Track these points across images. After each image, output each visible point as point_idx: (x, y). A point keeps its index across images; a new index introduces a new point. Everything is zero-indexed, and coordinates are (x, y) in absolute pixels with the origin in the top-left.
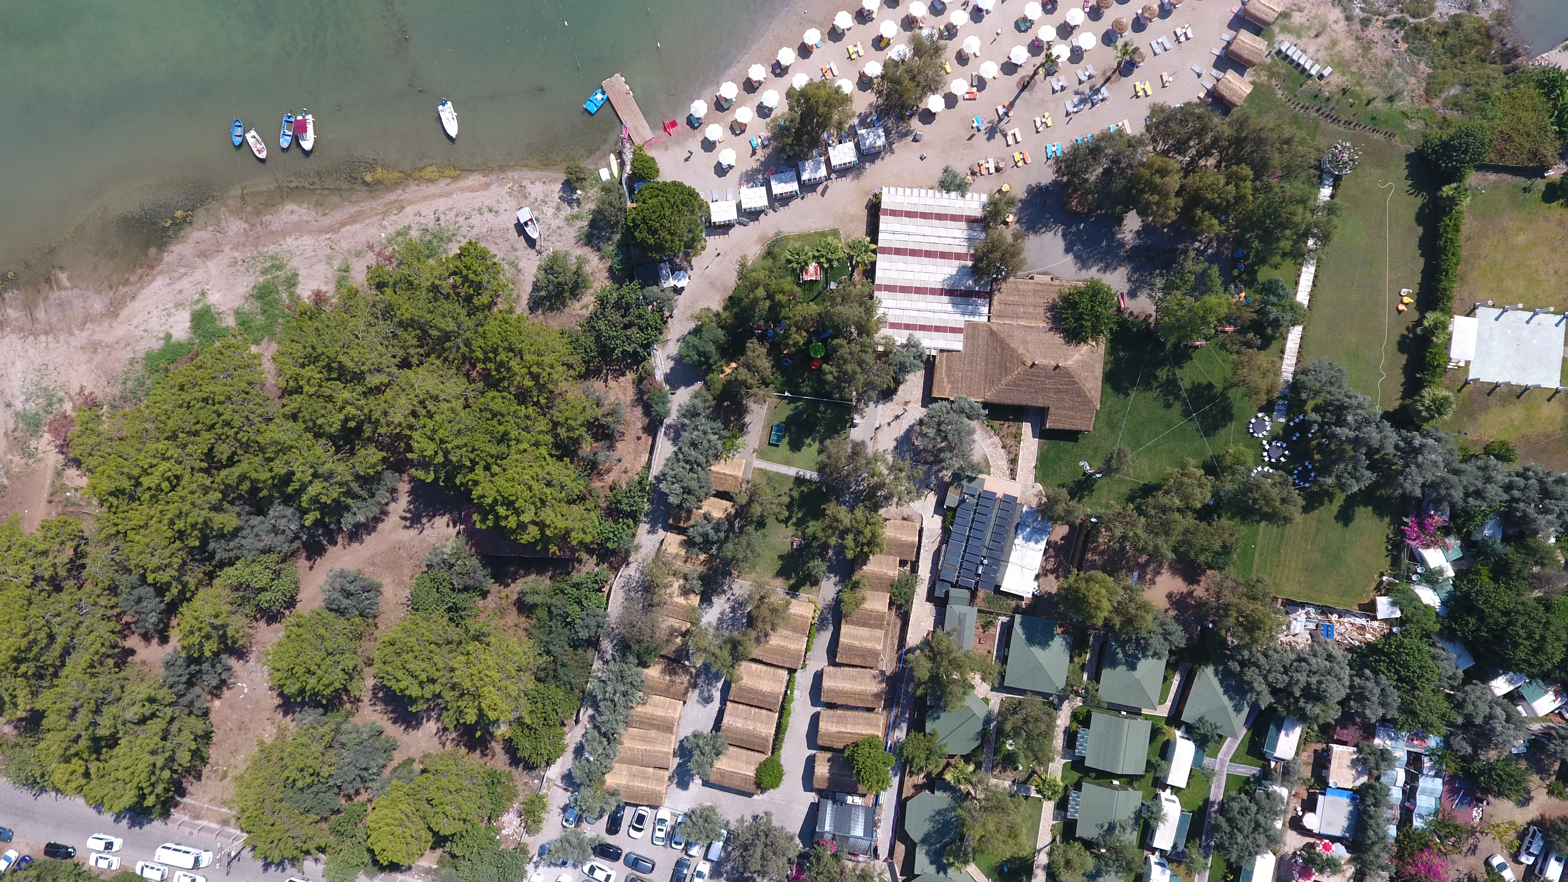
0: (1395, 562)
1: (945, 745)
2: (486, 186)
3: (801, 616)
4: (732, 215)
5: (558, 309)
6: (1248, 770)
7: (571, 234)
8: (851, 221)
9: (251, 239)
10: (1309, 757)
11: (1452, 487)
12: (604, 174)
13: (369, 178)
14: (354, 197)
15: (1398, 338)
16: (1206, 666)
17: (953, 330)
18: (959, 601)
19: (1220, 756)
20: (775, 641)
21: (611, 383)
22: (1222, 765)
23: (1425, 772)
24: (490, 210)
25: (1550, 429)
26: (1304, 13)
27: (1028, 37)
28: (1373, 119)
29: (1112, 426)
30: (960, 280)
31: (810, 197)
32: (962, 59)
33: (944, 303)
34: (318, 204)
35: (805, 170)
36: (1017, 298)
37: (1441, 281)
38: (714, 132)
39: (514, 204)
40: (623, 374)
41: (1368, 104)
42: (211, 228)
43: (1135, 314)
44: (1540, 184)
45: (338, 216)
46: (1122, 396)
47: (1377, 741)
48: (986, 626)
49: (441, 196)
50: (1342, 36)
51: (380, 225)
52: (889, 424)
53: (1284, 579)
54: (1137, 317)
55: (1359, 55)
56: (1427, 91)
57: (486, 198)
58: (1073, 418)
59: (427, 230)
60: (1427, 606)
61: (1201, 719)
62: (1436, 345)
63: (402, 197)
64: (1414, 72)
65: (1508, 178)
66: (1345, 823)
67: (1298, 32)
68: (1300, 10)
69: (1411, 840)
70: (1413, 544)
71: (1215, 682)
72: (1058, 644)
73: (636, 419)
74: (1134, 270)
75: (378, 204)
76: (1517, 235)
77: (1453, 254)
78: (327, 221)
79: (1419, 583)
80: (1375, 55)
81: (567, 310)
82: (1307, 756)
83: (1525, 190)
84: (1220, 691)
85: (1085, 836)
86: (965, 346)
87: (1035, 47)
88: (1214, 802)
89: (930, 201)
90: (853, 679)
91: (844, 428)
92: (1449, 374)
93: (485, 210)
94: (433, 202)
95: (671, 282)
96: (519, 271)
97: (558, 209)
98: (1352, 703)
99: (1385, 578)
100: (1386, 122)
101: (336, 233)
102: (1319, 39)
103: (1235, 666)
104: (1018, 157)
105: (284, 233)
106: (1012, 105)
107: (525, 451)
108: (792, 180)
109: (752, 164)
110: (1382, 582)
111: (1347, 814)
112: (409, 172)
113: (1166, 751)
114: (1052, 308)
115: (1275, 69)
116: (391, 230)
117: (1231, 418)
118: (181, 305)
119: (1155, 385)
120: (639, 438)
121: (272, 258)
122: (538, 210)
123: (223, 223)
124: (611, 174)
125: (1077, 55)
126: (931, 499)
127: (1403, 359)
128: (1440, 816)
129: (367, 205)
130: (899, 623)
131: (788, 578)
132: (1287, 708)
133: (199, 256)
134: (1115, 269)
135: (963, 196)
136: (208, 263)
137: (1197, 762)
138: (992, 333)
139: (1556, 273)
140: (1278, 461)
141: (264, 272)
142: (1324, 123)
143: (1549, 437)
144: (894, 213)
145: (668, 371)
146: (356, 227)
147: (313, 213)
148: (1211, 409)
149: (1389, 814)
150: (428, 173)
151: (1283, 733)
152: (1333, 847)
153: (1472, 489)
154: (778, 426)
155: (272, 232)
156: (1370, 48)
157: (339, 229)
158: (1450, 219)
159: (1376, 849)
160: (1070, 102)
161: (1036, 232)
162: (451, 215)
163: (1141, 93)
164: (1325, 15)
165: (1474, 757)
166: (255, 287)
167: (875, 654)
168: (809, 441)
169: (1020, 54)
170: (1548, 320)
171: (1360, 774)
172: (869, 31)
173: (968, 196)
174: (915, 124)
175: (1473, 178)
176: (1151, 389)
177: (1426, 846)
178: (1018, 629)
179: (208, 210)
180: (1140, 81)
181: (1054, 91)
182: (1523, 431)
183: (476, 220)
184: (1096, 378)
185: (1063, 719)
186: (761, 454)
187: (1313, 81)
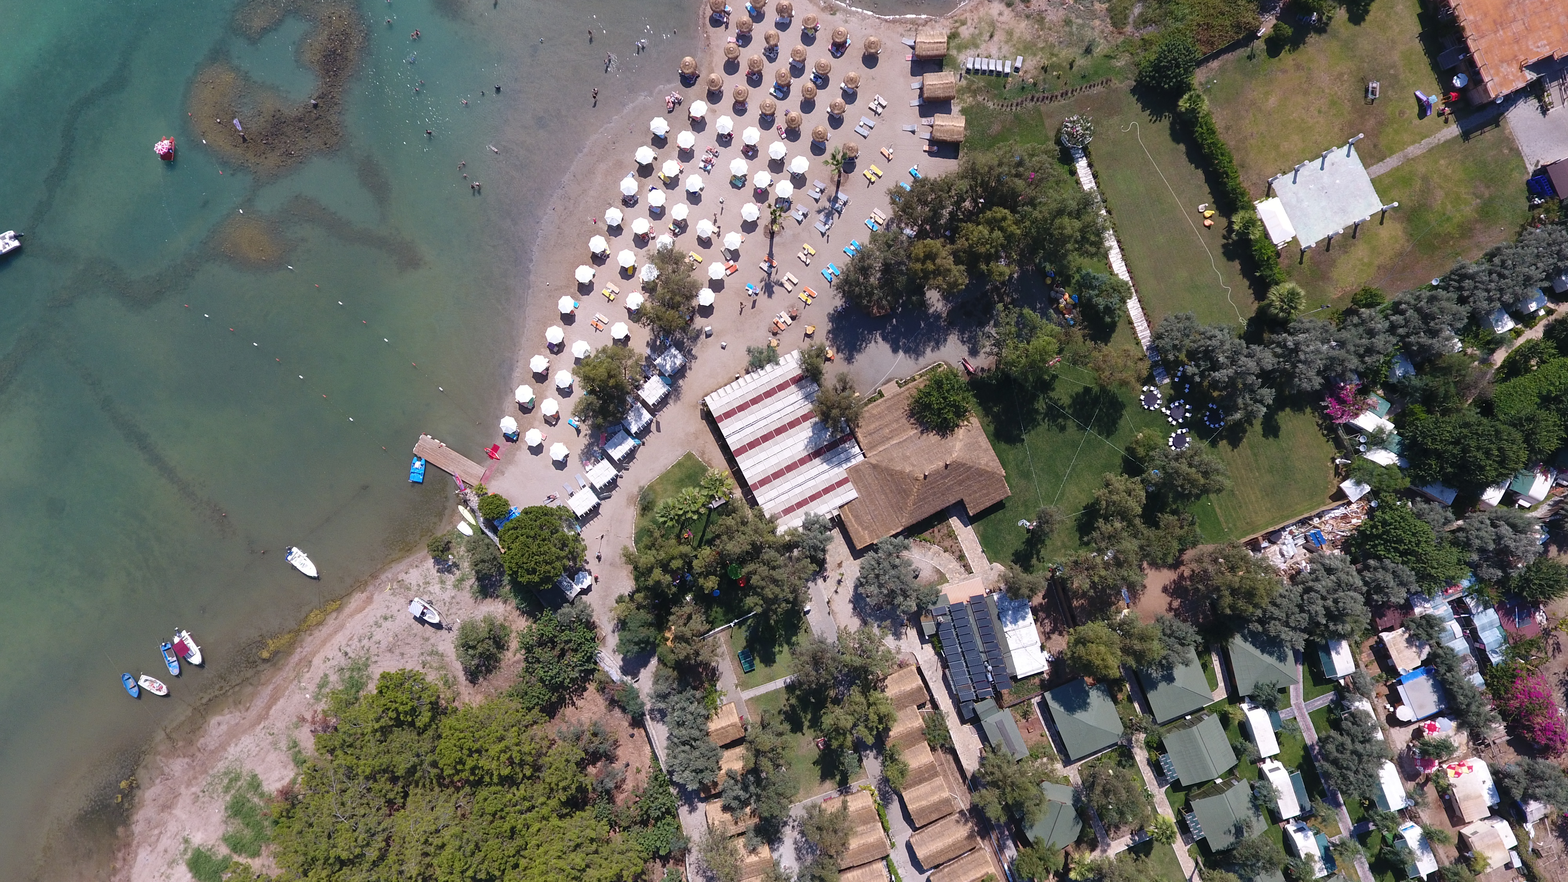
0: (1339, 444)
1: (1053, 844)
2: (370, 600)
3: (863, 808)
4: (594, 500)
5: (495, 668)
6: (1324, 700)
7: (466, 596)
8: (697, 438)
9: (198, 768)
10: (1369, 655)
11: (1343, 361)
12: (465, 529)
13: (265, 655)
14: (263, 678)
15: (1221, 250)
16: (1232, 636)
17: (840, 484)
18: (989, 712)
19: (1292, 702)
20: (854, 844)
21: (579, 703)
22: (1299, 709)
23: (1474, 612)
24: (386, 619)
25: (1398, 246)
26: (969, 24)
27: (748, 191)
28: (1084, 77)
29: (1026, 475)
30: (820, 438)
31: (648, 439)
32: (705, 243)
33: (818, 466)
34: (237, 703)
35: (630, 424)
36: (877, 424)
37: (1226, 184)
38: (533, 437)
39: (403, 601)
40: (585, 689)
41: (1071, 67)
42: (158, 781)
43: (986, 368)
44: (1259, 45)
45: (259, 703)
46: (1019, 445)
47: (1417, 610)
48: (1025, 715)
49: (336, 632)
50: (1013, 23)
51: (300, 689)
52: (836, 592)
53: (1253, 515)
54: (989, 369)
55: (1037, 30)
56: (1114, 24)
57: (375, 610)
58: (988, 494)
59: (343, 669)
60: (1387, 468)
61: (1256, 687)
62: (1257, 241)
63: (304, 653)
64: (1093, 15)
65: (1229, 56)
66: (1435, 698)
67: (973, 43)
68: (963, 23)
69: (1499, 678)
70: (1343, 421)
71: (1249, 647)
72: (1096, 697)
73: (619, 722)
74: (962, 332)
75: (288, 671)
76: (1267, 100)
77: (1222, 155)
78: (253, 713)
79: (1369, 450)
80: (1051, 21)
81: (503, 664)
82: (1367, 656)
83: (1250, 58)
84: (1257, 652)
85: (1221, 848)
86: (859, 490)
87: (761, 195)
88: (1313, 745)
89: (752, 386)
90: (941, 835)
91: (800, 619)
92: (1283, 254)
93: (381, 621)
94: (333, 641)
95: (577, 588)
96: (442, 655)
97: (442, 582)
98: (1375, 597)
99: (1337, 461)
100: (1096, 73)
101: (267, 718)
102: (995, 38)
103: (1258, 627)
104: (803, 297)
105: (223, 747)
106: (771, 255)
107: (539, 830)
108: (626, 439)
109: (583, 441)
110: (1337, 465)
111: (1431, 689)
112: (296, 628)
113: (1245, 731)
114: (912, 414)
115: (974, 87)
116: (312, 687)
117: (1122, 406)
118: (173, 861)
119: (1040, 418)
120: (632, 736)
121: (225, 774)
122: (426, 593)
123: (166, 770)
124: (470, 524)
125: (799, 181)
126: (912, 633)
127: (1237, 265)
128: (1511, 641)
129: (278, 679)
130: (950, 757)
131: (833, 777)
132: (1323, 636)
133: (163, 811)
134: (945, 340)
135: (777, 364)
136: (174, 812)
137: (1276, 723)
138: (875, 467)
139: (1320, 112)
140: (1184, 418)
141: (227, 790)
142: (1043, 107)
143: (1401, 254)
144: (728, 415)
145: (621, 663)
146: (281, 703)
147: (238, 714)
148: (1101, 410)
149: (1465, 666)
150: (313, 618)
151: (1333, 654)
152: (1437, 725)
153: (1362, 351)
154: (743, 653)
155: (212, 752)
156: (1043, 19)
157: (267, 714)
158: (1201, 127)
159: (1473, 708)
160: (818, 223)
161: (859, 351)
162: (355, 643)
163: (873, 179)
164: (987, 14)
165: (1507, 577)
166: (226, 808)
167: (947, 802)
168: (777, 649)
169: (751, 211)
170: (1338, 155)
171: (1420, 647)
172: (610, 268)
173: (782, 361)
174: (699, 322)
175: (1199, 77)
176: (1039, 424)
177: (1514, 677)
178: (1054, 706)
179: (145, 767)
180: (867, 168)
181: (799, 223)
182: (1376, 263)
183: (378, 635)
184: (986, 450)
185: (1141, 756)
186: (744, 685)
187: (1013, 77)
